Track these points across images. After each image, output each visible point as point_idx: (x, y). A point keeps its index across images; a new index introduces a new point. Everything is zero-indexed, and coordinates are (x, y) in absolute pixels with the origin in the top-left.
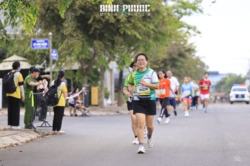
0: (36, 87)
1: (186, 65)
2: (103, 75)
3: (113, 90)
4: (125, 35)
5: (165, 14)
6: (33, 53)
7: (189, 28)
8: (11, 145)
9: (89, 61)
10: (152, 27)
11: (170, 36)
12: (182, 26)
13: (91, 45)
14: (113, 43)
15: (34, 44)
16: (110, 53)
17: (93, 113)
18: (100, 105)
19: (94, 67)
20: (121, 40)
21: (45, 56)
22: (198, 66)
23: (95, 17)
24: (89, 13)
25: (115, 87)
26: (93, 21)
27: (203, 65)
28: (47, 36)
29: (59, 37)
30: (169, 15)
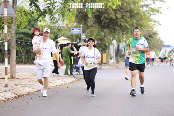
0: (73, 54)
1: (153, 42)
2: (109, 47)
3: (114, 55)
4: (121, 26)
5: (142, 15)
6: (72, 35)
7: (155, 22)
8: (62, 84)
9: (102, 40)
10: (135, 21)
11: (145, 26)
12: (151, 21)
13: (103, 31)
14: (114, 30)
15: (73, 31)
16: (113, 36)
17: (104, 67)
18: (107, 63)
19: (104, 43)
20: (118, 28)
21: (78, 37)
22: (160, 42)
23: (105, 17)
24: (102, 14)
25: (115, 53)
26: (104, 18)
27: (162, 41)
28: (79, 27)
29: (86, 27)
30: (144, 15)
